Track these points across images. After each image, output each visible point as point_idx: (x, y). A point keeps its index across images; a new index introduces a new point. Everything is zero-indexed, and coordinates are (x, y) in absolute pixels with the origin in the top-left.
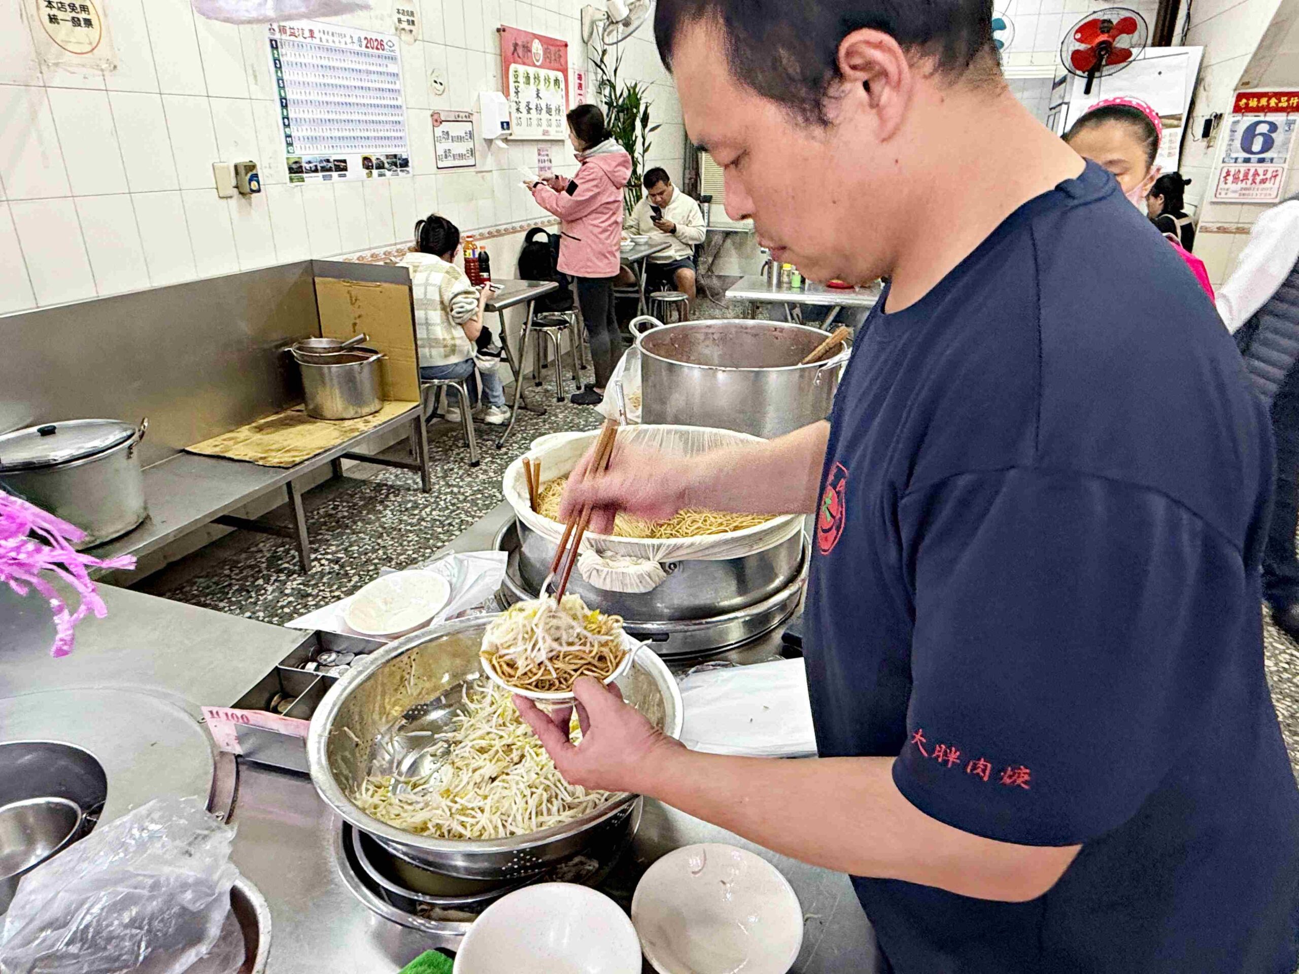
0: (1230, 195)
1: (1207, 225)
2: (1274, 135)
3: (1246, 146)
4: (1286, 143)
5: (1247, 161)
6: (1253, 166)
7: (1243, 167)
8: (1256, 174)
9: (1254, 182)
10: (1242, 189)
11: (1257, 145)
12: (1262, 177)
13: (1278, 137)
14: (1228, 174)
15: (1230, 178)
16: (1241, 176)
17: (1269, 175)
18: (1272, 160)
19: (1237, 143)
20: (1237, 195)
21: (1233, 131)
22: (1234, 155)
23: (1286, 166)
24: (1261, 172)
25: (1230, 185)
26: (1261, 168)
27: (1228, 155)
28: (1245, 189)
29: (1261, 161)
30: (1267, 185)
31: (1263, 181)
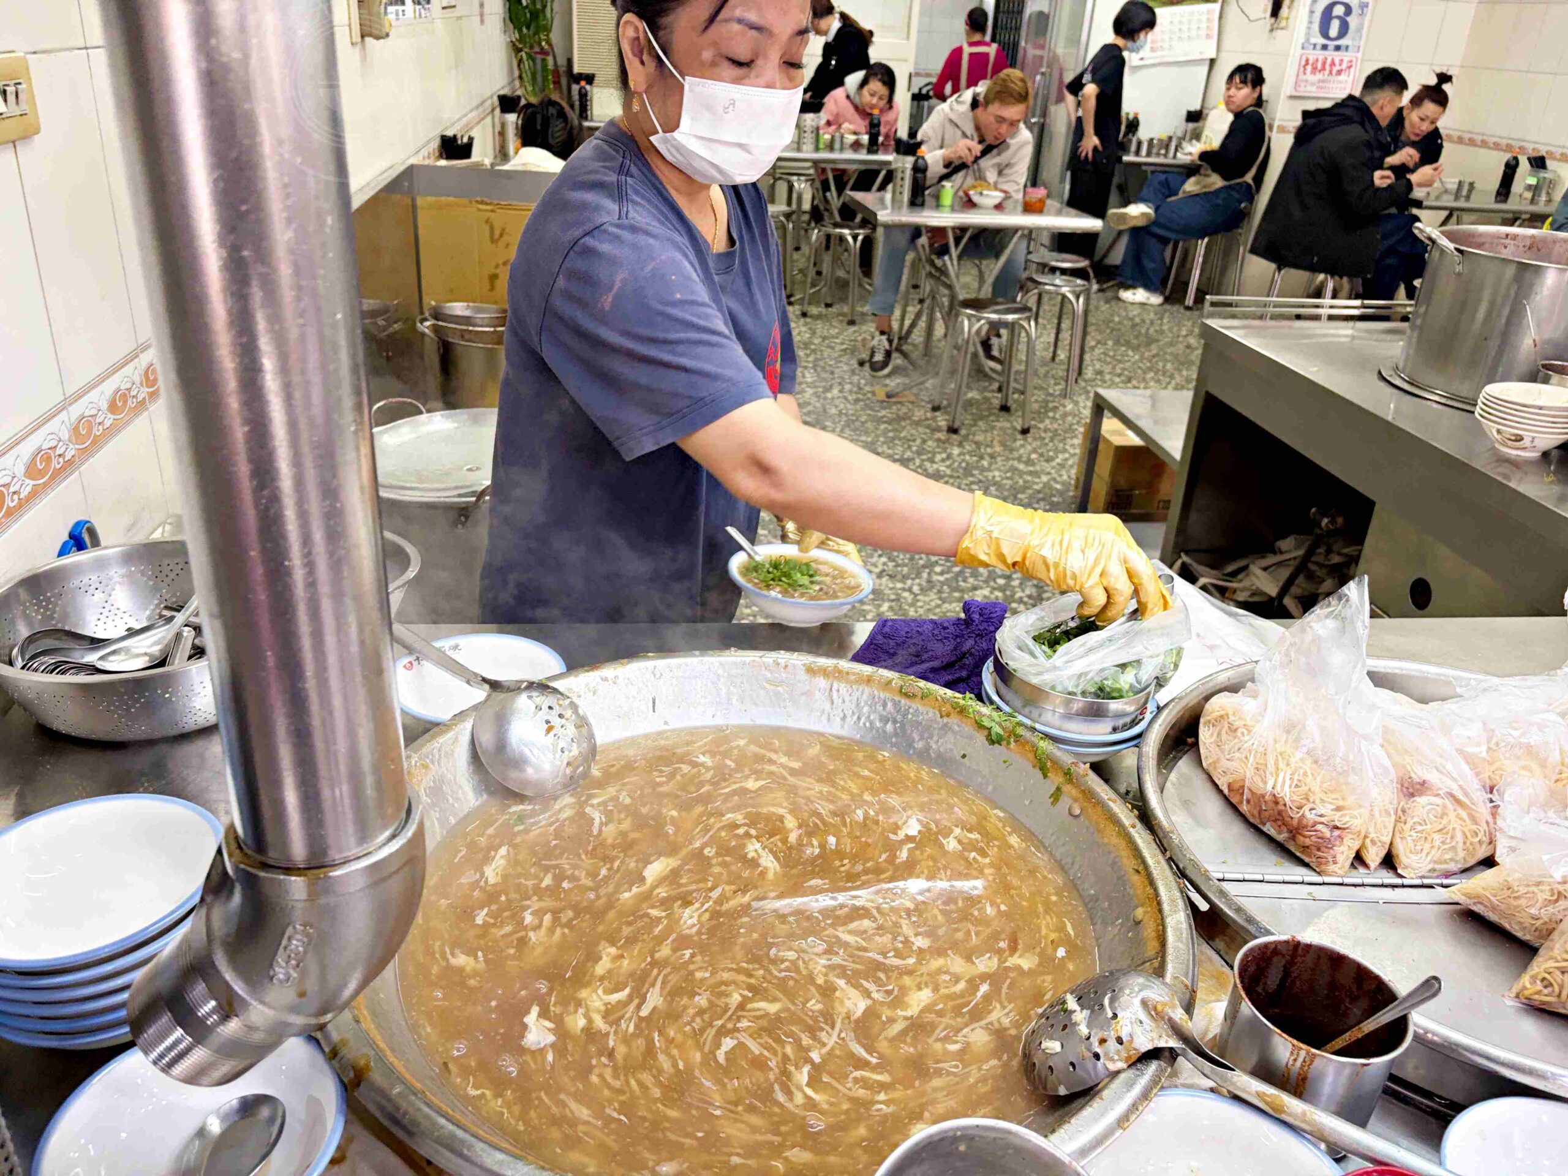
0: (1309, 88)
1: (1285, 124)
2: (1348, 19)
3: (1325, 33)
4: (1359, 29)
5: (1325, 47)
6: (1330, 54)
7: (1321, 55)
8: (1333, 64)
9: (1331, 73)
10: (1320, 81)
11: (1334, 32)
12: (1337, 68)
13: (1352, 20)
14: (1307, 61)
15: (1309, 68)
16: (1319, 66)
17: (1344, 66)
18: (1347, 47)
19: (1316, 27)
20: (1313, 89)
21: (1312, 12)
22: (1313, 40)
23: (1359, 55)
24: (1337, 62)
25: (1310, 77)
26: (1338, 56)
27: (1308, 40)
28: (1323, 81)
29: (1338, 48)
30: (1342, 77)
31: (1339, 72)
